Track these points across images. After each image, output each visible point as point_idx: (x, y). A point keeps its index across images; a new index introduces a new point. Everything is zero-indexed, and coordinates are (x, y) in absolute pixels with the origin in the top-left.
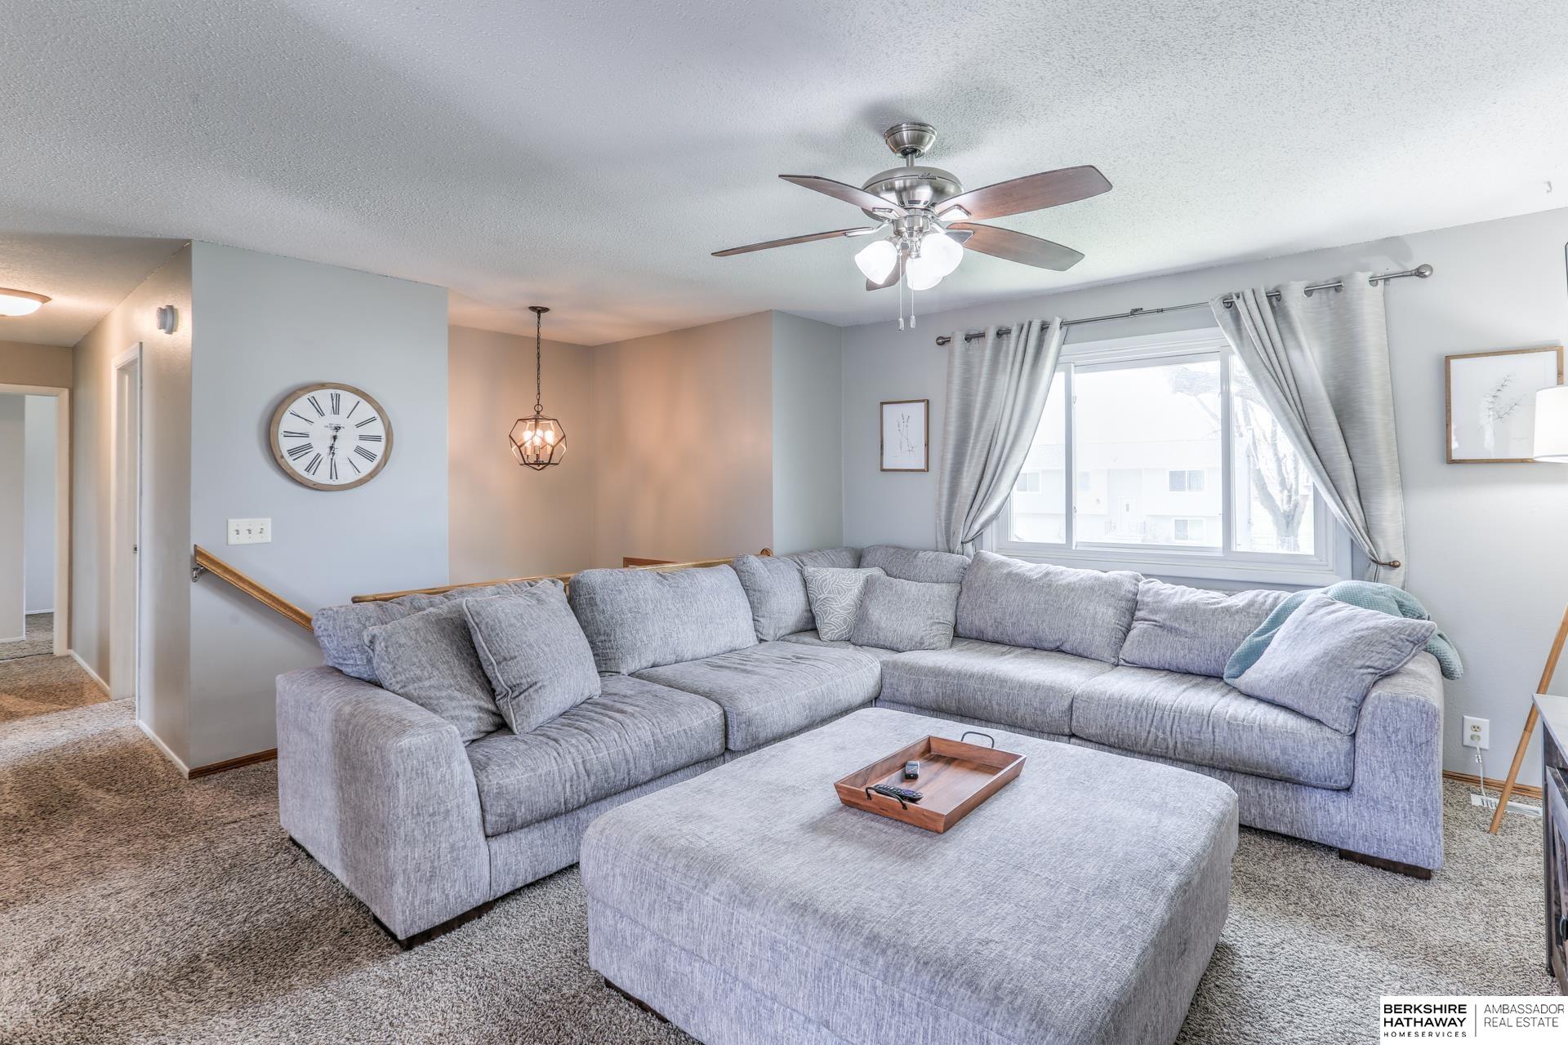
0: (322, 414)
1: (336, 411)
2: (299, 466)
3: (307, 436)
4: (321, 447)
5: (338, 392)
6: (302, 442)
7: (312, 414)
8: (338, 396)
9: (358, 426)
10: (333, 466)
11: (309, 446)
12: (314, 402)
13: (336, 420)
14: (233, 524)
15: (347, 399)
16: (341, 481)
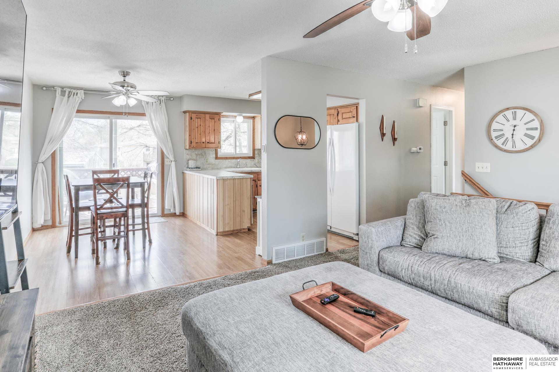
0: (508, 121)
1: (515, 118)
2: (499, 143)
3: (502, 130)
4: (508, 135)
5: (515, 110)
6: (500, 133)
7: (504, 121)
8: (515, 112)
9: (525, 124)
10: (514, 142)
11: (503, 135)
12: (505, 116)
13: (515, 123)
14: (477, 164)
15: (520, 113)
16: (518, 149)
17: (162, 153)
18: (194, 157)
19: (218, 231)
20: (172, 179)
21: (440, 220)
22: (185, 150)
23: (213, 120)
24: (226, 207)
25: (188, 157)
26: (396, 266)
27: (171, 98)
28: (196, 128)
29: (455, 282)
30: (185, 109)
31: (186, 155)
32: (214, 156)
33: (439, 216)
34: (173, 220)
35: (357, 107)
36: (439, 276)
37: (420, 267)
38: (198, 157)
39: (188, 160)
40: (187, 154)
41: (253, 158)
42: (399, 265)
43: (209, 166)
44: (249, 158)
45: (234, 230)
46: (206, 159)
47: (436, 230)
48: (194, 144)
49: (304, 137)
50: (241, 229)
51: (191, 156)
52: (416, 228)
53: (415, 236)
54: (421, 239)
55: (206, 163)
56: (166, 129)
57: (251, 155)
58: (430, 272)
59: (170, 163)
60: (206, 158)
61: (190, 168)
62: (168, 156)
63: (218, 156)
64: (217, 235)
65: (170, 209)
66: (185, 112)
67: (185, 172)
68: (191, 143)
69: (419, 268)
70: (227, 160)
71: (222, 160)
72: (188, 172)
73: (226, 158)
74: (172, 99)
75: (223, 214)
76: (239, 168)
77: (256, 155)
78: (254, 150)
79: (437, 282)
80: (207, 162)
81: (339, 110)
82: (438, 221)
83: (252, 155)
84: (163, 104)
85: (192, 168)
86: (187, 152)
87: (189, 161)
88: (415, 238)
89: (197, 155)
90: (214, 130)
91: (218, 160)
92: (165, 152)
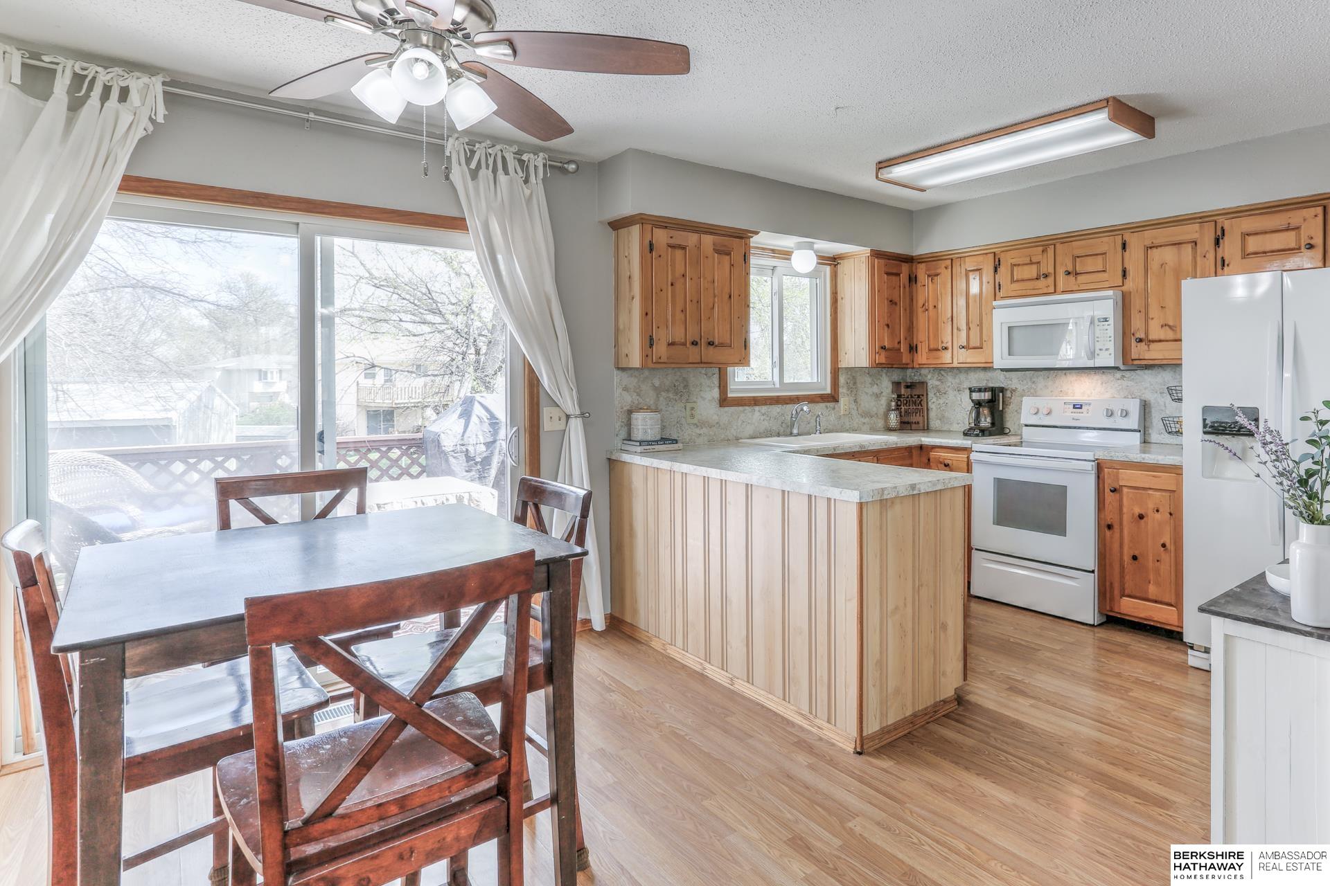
18: (650, 399)
19: (865, 734)
22: (615, 372)
23: (728, 257)
24: (889, 620)
25: (629, 399)
27: (569, 162)
28: (670, 288)
30: (627, 208)
31: (620, 392)
32: (716, 393)
38: (661, 399)
39: (630, 412)
40: (626, 389)
41: (833, 398)
43: (698, 431)
44: (824, 398)
46: (689, 406)
48: (661, 349)
50: (935, 705)
51: (638, 395)
55: (690, 421)
56: (550, 287)
57: (825, 389)
59: (560, 426)
60: (687, 401)
61: (641, 443)
62: (556, 396)
63: (729, 395)
64: (859, 752)
66: (618, 225)
67: (626, 457)
68: (651, 346)
70: (757, 408)
71: (741, 408)
72: (636, 460)
73: (755, 402)
74: (572, 167)
75: (881, 653)
76: (798, 435)
77: (841, 390)
78: (835, 372)
80: (692, 416)
81: (1226, 223)
83: (828, 391)
84: (537, 185)
85: (649, 443)
86: (631, 381)
87: (635, 415)
89: (658, 390)
90: (730, 297)
91: (726, 409)
92: (545, 381)
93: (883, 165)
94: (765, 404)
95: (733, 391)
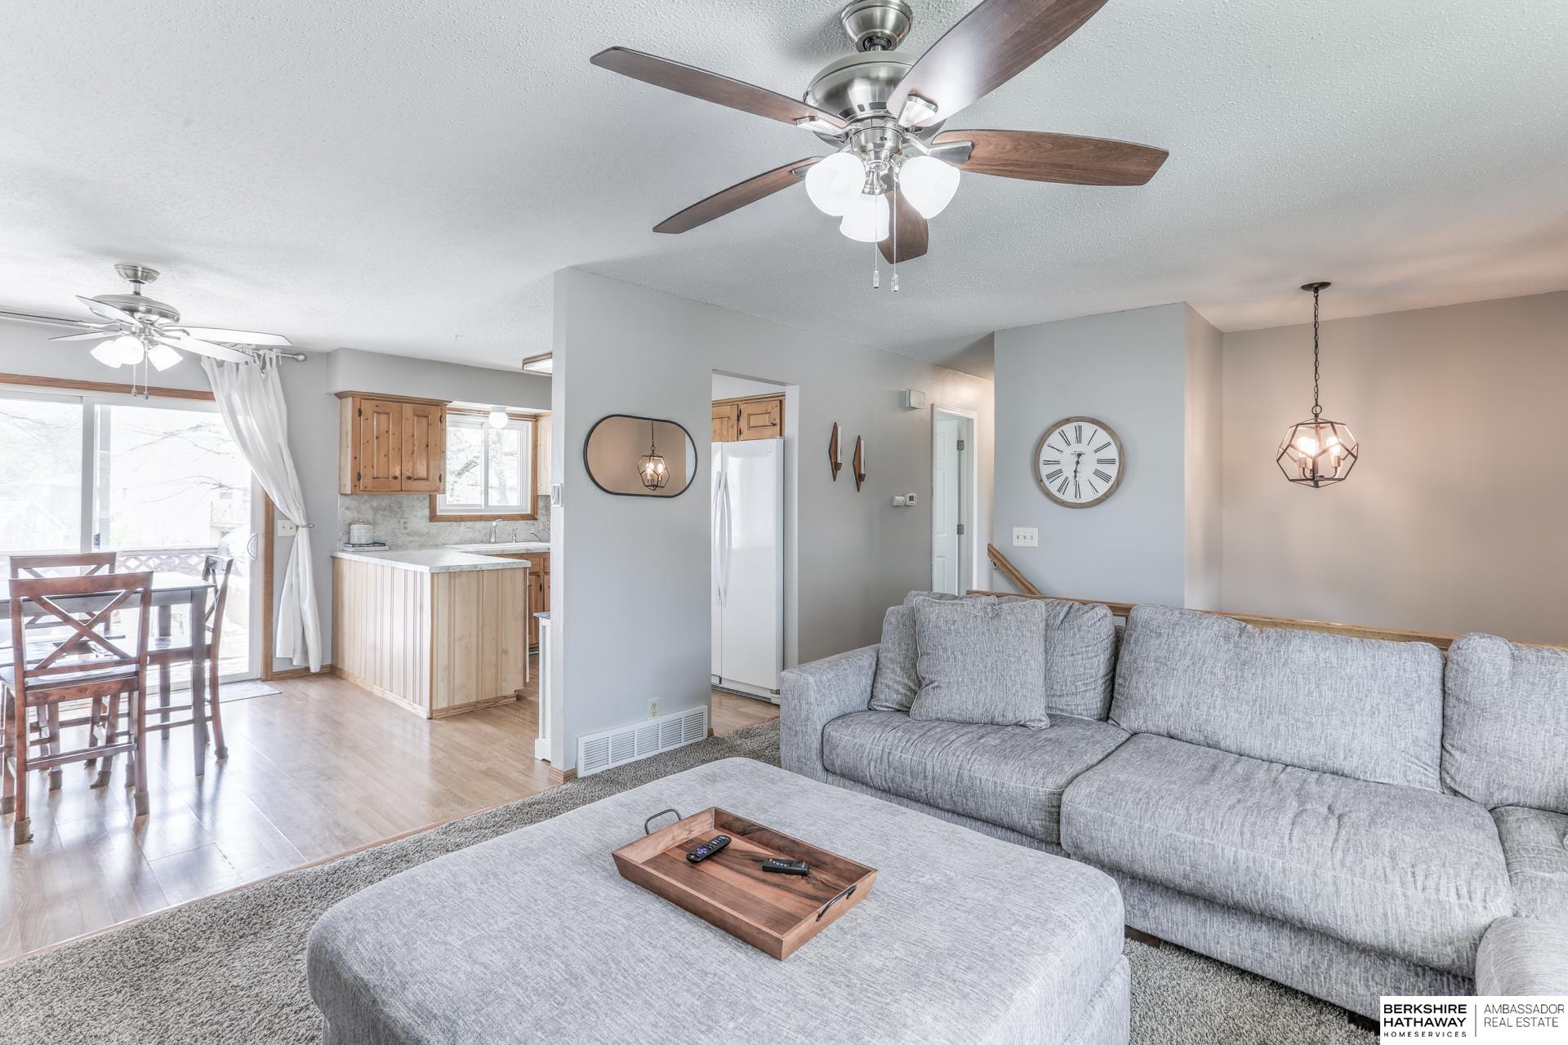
0: (1069, 444)
1: (1079, 440)
2: (1053, 488)
3: (1057, 462)
4: (1068, 472)
5: (1080, 423)
6: (1056, 468)
7: (1061, 445)
8: (1080, 427)
9: (1096, 451)
10: (1077, 486)
11: (1060, 471)
12: (1063, 435)
13: (1079, 448)
14: (1016, 531)
15: (1088, 429)
16: (1084, 500)
17: (269, 506)
18: (369, 516)
19: (434, 708)
20: (298, 575)
21: (945, 649)
22: (339, 496)
23: (425, 420)
25: (350, 515)
26: (857, 755)
28: (375, 440)
29: (970, 776)
30: (341, 387)
31: (342, 510)
32: (427, 512)
33: (942, 641)
34: (299, 688)
35: (781, 401)
36: (940, 768)
37: (905, 754)
38: (379, 515)
39: (350, 524)
40: (348, 508)
41: (532, 517)
42: (863, 753)
43: (410, 539)
44: (523, 517)
45: (478, 702)
46: (402, 520)
47: (938, 671)
48: (366, 481)
49: (661, 469)
50: (497, 698)
51: (358, 512)
52: (898, 670)
53: (896, 686)
54: (908, 693)
55: (403, 531)
56: (281, 439)
57: (526, 511)
58: (924, 761)
59: (292, 533)
60: (401, 518)
61: (354, 545)
62: (286, 512)
63: (438, 514)
64: (430, 719)
65: (291, 656)
66: (340, 396)
67: (340, 555)
68: (359, 479)
69: (904, 756)
70: (463, 523)
71: (448, 523)
72: (347, 557)
73: (461, 519)
74: (301, 357)
75: (449, 662)
76: (495, 542)
77: (540, 511)
78: (535, 498)
79: (937, 782)
80: (405, 528)
81: (742, 407)
82: (941, 652)
83: (530, 511)
84: (273, 372)
85: (360, 545)
86: (348, 501)
87: (353, 526)
88: (897, 692)
89: (375, 510)
90: (427, 446)
91: (436, 523)
92: (277, 503)
93: (527, 361)
94: (470, 521)
95: (441, 511)
